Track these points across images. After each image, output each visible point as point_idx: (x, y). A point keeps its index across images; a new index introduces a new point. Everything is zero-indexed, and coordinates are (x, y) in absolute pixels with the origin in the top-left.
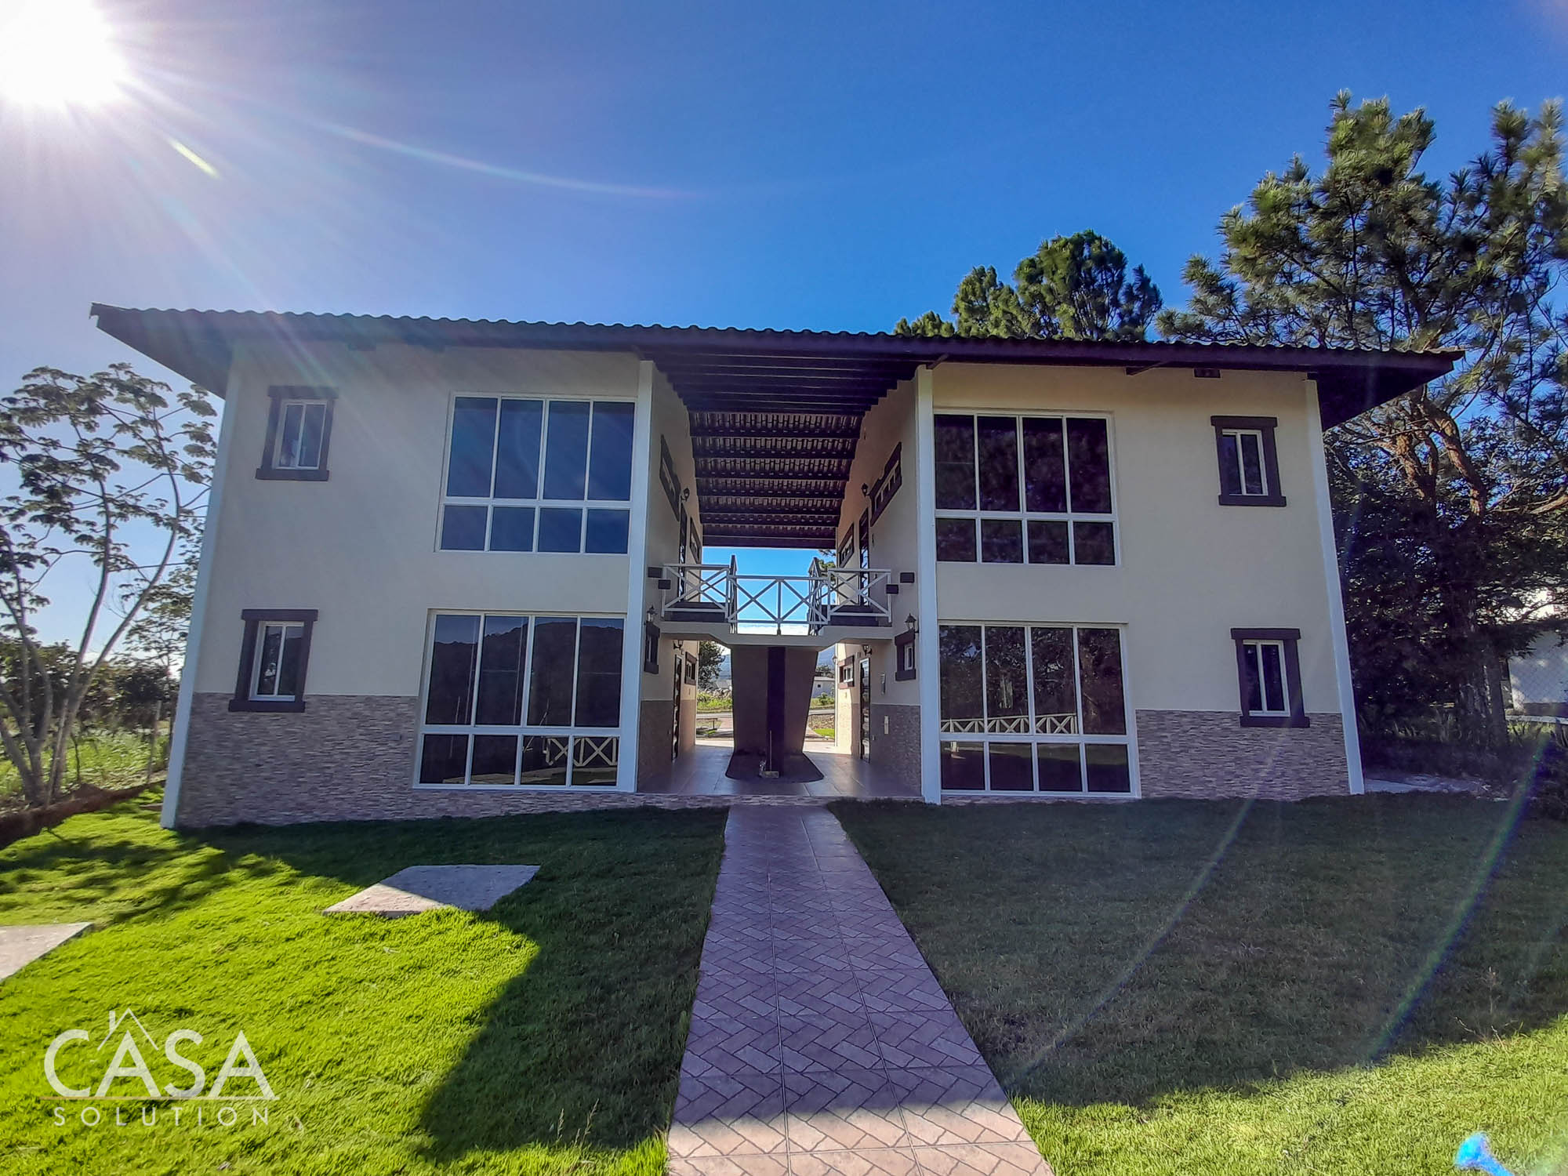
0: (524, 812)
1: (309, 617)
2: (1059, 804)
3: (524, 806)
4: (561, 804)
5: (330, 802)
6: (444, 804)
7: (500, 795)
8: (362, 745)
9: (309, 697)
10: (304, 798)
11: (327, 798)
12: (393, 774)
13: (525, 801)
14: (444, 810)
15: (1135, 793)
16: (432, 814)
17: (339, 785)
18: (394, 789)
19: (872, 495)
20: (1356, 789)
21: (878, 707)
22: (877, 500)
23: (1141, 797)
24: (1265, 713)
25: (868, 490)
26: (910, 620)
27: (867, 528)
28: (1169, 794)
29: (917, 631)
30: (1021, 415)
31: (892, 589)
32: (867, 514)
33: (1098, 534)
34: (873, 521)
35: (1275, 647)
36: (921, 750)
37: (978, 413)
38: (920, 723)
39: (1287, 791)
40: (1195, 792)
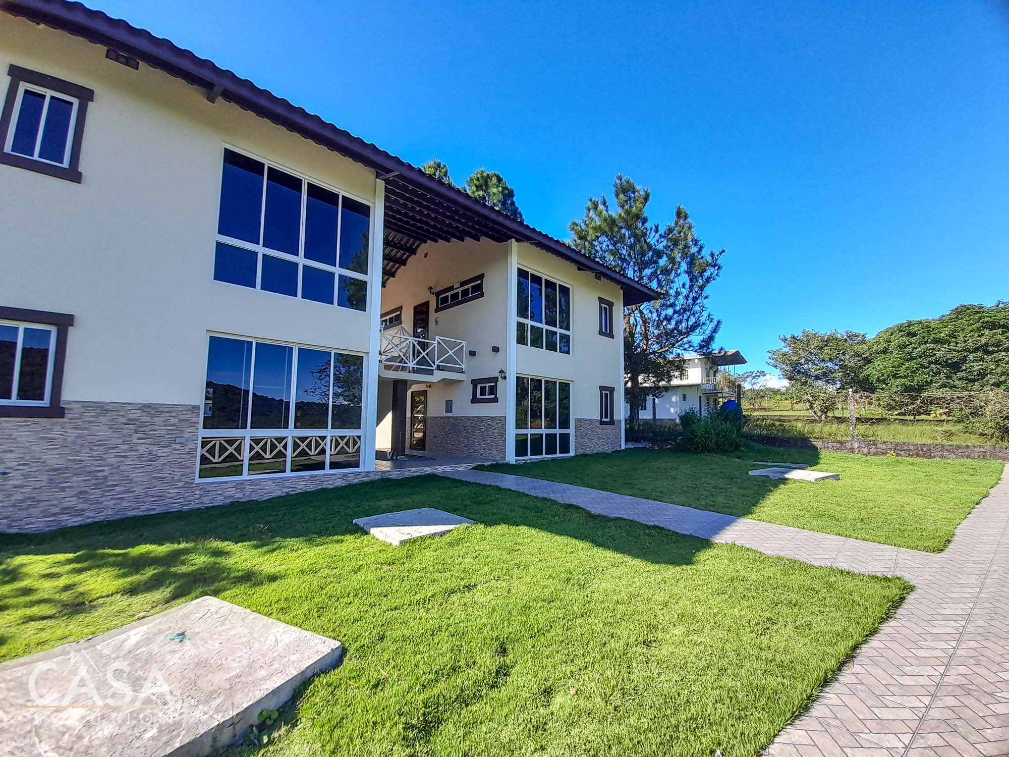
0: (301, 491)
1: (64, 322)
2: (552, 459)
3: (300, 487)
4: (327, 483)
5: (104, 503)
6: (232, 492)
7: (281, 480)
8: (142, 449)
9: (69, 403)
10: (73, 502)
11: (101, 499)
12: (179, 472)
13: (301, 483)
14: (230, 497)
15: (572, 453)
16: (220, 501)
17: (117, 485)
18: (180, 484)
19: (438, 294)
20: (623, 447)
21: (442, 418)
22: (441, 298)
23: (574, 455)
24: (604, 419)
25: (433, 291)
26: (501, 372)
27: (427, 313)
28: (581, 453)
29: (505, 378)
30: (544, 277)
31: (472, 353)
32: (427, 304)
33: (566, 339)
34: (437, 310)
35: (607, 394)
36: (503, 438)
37: (530, 271)
38: (504, 425)
39: (608, 449)
40: (588, 451)
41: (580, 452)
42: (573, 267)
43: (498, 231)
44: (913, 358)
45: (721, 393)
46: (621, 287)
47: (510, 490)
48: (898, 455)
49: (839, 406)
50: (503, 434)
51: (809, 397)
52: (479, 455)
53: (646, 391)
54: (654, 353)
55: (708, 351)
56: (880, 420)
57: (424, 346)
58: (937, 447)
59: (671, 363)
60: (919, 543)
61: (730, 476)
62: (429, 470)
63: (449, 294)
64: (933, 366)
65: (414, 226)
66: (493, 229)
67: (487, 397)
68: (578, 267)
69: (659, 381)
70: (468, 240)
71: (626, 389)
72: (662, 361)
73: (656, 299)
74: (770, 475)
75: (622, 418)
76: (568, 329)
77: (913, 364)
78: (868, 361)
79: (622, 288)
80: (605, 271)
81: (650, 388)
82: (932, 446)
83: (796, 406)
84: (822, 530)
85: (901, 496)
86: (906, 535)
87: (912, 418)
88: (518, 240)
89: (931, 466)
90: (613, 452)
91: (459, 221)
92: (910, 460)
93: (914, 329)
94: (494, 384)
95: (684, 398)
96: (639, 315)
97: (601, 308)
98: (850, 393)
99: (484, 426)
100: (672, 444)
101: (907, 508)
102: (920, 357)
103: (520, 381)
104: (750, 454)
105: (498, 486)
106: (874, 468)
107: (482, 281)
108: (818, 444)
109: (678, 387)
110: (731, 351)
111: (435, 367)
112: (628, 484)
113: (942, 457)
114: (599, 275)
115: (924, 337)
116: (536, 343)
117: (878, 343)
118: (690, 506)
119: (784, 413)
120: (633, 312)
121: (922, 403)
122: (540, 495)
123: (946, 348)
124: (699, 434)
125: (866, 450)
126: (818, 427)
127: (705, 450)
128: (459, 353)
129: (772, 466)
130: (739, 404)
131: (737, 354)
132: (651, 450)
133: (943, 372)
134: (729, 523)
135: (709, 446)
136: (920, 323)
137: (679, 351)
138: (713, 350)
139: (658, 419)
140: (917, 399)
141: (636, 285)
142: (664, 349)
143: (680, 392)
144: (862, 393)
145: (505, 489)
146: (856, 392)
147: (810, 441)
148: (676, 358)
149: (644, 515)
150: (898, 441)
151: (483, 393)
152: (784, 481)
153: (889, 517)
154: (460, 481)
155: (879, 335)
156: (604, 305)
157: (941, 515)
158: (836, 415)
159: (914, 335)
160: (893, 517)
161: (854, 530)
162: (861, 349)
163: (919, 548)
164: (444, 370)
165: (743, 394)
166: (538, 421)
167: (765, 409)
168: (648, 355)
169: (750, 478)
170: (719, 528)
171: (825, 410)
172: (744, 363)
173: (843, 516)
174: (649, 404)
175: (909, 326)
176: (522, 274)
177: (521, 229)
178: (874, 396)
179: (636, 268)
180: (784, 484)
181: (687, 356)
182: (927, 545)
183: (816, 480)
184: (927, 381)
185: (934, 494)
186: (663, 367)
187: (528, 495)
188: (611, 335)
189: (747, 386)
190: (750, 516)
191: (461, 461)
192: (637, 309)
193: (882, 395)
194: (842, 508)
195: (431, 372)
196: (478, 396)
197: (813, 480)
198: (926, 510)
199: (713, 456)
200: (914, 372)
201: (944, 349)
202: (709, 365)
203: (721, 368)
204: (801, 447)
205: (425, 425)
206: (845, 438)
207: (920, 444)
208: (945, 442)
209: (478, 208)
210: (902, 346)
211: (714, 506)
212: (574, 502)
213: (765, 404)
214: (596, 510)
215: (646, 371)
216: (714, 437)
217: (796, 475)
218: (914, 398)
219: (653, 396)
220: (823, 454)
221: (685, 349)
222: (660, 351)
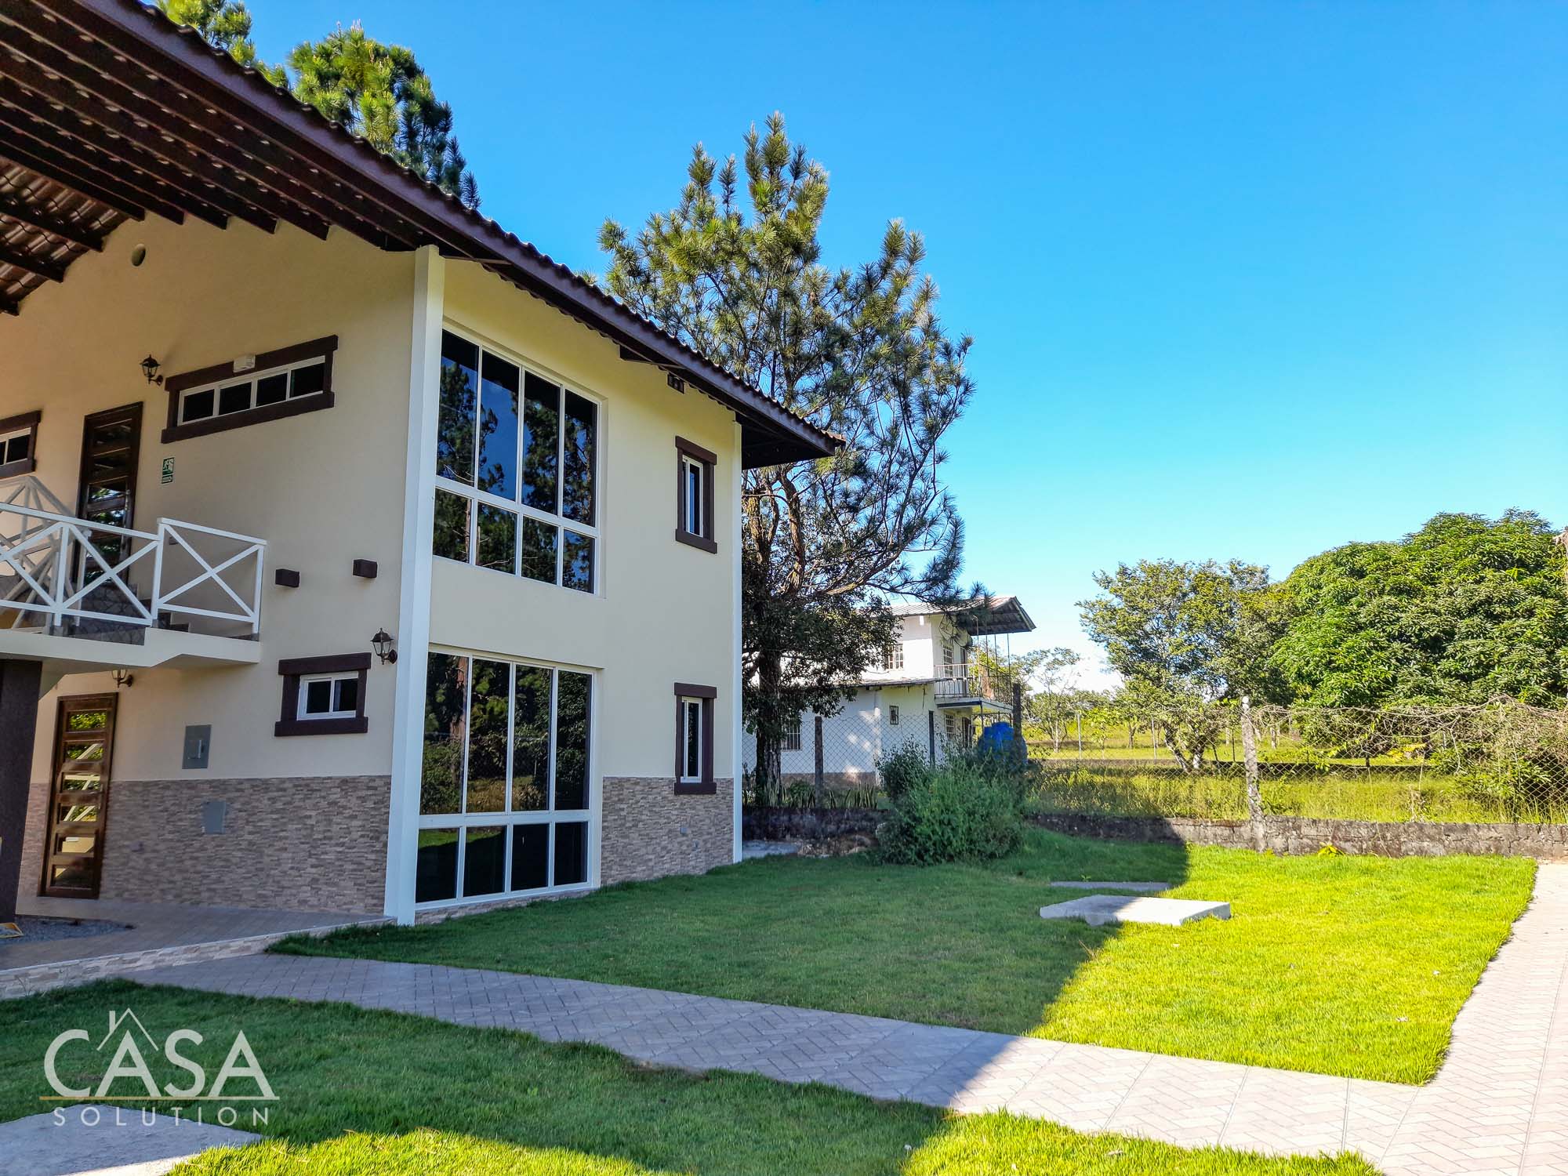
2: (533, 904)
15: (593, 881)
19: (174, 385)
20: (738, 856)
21: (167, 786)
22: (187, 398)
23: (598, 886)
24: (686, 779)
25: (157, 372)
26: (379, 638)
27: (133, 440)
28: (620, 878)
29: (393, 657)
30: (524, 367)
31: (287, 579)
32: (135, 412)
33: (582, 548)
34: (171, 435)
35: (696, 706)
36: (378, 846)
37: (483, 346)
38: (383, 802)
39: (697, 865)
40: (639, 874)
41: (618, 875)
42: (609, 348)
43: (386, 218)
44: (1360, 627)
45: (979, 703)
46: (738, 415)
47: (388, 1014)
48: (1340, 851)
49: (1226, 734)
50: (378, 835)
51: (1164, 715)
52: (294, 902)
53: (796, 698)
54: (820, 596)
55: (948, 594)
56: (1307, 771)
57: (114, 548)
58: (1411, 829)
59: (860, 622)
60: (1388, 1063)
61: (997, 923)
62: (104, 967)
63: (217, 387)
64: (1396, 645)
65: (101, 160)
66: (368, 208)
67: (332, 714)
68: (622, 350)
69: (830, 672)
70: (286, 229)
71: (747, 692)
72: (837, 617)
73: (825, 455)
74: (1087, 914)
75: (736, 774)
76: (589, 520)
77: (1361, 640)
78: (1278, 632)
79: (739, 419)
80: (695, 367)
81: (810, 690)
82: (1401, 829)
83: (1139, 738)
84: (1197, 1051)
85: (1350, 951)
86: (1362, 1047)
87: (1362, 762)
88: (445, 251)
89: (1399, 874)
90: (709, 872)
91: (257, 168)
92: (1362, 861)
93: (1360, 561)
94: (354, 675)
95: (894, 716)
96: (782, 493)
97: (682, 467)
98: (1246, 706)
99: (316, 806)
100: (862, 844)
101: (1363, 979)
102: (1372, 624)
103: (441, 667)
104: (1043, 861)
105: (348, 1006)
106: (1295, 886)
107: (329, 360)
108: (1184, 829)
109: (879, 687)
110: (1000, 599)
111: (150, 618)
112: (745, 965)
113: (1421, 852)
114: (679, 378)
115: (1377, 581)
116: (495, 555)
117: (1296, 589)
118: (902, 1015)
119: (1117, 755)
120: (770, 484)
121: (1379, 730)
122: (485, 1022)
123: (1417, 606)
124: (927, 814)
125: (1279, 842)
126: (1182, 788)
127: (943, 855)
128: (240, 576)
129: (1091, 893)
130: (1018, 735)
131: (1013, 606)
132: (811, 861)
133: (1415, 659)
134: (988, 1056)
135: (950, 843)
136: (1372, 548)
137: (877, 592)
138: (957, 592)
139: (829, 775)
140: (1370, 721)
141: (774, 414)
142: (844, 588)
143: (885, 699)
144: (1266, 708)
145: (371, 1012)
146: (1255, 703)
147: (1169, 824)
148: (873, 609)
149: (784, 1054)
150: (1339, 818)
151: (318, 700)
152: (1114, 928)
153: (1328, 1006)
154: (218, 997)
155: (1299, 572)
156: (689, 461)
157: (1425, 992)
158: (1221, 759)
159: (1360, 574)
160: (1337, 1003)
161: (1262, 1045)
162: (1263, 604)
163: (1388, 1075)
164: (183, 628)
165: (1028, 706)
166: (494, 787)
167: (1075, 744)
168: (804, 601)
169: (1043, 929)
170: (965, 1074)
171: (1200, 744)
172: (1028, 630)
173: (1240, 1009)
174: (807, 732)
175: (1353, 554)
176: (455, 349)
177: (456, 222)
178: (1293, 711)
179: (780, 369)
180: (1116, 936)
181: (898, 604)
182: (1403, 1067)
183: (1184, 922)
184: (1386, 681)
185: (1411, 940)
186: (841, 633)
187: (446, 1026)
188: (708, 545)
189: (1035, 685)
190: (1042, 1031)
191: (228, 925)
192: (778, 478)
193: (1307, 710)
194: (1237, 990)
195: (134, 635)
196: (302, 714)
197: (1177, 924)
198: (1397, 979)
199: (961, 872)
200: (1362, 658)
201: (1414, 609)
202: (952, 630)
203: (978, 640)
204: (1151, 841)
205: (104, 812)
206: (1238, 816)
207: (1380, 825)
208: (1423, 818)
209: (320, 138)
210: (1344, 599)
211: (958, 1010)
212: (589, 1034)
213: (1075, 734)
214: (649, 1054)
215: (799, 642)
216: (960, 819)
217: (1140, 911)
218: (1365, 719)
219: (816, 710)
220: (1199, 856)
221: (893, 590)
222: (835, 591)
